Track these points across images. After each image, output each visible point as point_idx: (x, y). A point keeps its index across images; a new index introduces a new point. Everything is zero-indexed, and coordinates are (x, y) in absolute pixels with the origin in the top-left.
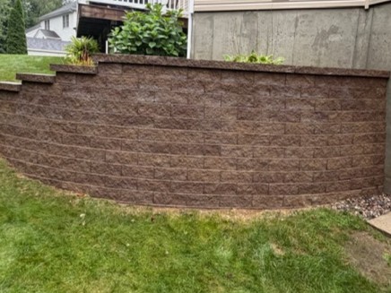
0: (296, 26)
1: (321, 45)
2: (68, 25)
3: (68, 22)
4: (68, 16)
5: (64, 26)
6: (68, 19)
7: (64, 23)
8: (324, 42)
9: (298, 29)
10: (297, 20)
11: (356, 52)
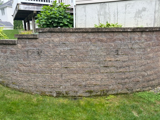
0: (126, 9)
1: (138, 17)
2: (4, 14)
3: (4, 12)
4: (4, 9)
5: (2, 15)
6: (4, 11)
7: (2, 13)
8: (139, 15)
9: (126, 10)
10: (126, 6)
11: (155, 19)
